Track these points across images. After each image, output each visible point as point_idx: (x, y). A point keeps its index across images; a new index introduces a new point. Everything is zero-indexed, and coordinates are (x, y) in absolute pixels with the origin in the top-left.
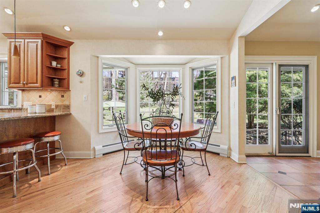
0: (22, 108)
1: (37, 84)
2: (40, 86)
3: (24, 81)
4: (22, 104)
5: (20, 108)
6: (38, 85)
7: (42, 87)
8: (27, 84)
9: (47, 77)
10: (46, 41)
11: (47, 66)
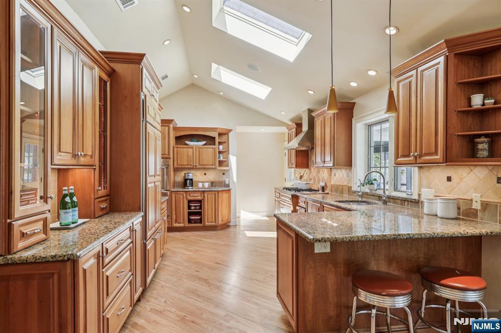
0: (419, 200)
1: (437, 155)
2: (441, 161)
3: (416, 152)
4: (420, 193)
5: (415, 200)
6: (439, 157)
7: (446, 162)
8: (420, 156)
9: (458, 135)
10: (455, 54)
11: (458, 111)
